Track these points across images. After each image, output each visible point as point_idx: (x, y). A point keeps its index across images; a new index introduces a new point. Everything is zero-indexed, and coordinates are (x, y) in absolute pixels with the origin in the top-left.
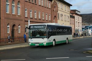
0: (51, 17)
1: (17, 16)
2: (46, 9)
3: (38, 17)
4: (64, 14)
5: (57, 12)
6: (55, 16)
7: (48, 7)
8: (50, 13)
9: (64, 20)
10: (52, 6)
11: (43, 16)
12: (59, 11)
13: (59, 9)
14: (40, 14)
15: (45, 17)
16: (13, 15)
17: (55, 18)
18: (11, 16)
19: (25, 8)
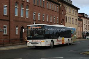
0: (59, 20)
1: (25, 19)
2: (54, 12)
3: (46, 20)
4: (71, 17)
5: (65, 15)
6: (63, 19)
7: (55, 10)
8: (58, 16)
9: (72, 23)
10: (60, 9)
11: (51, 19)
12: (66, 14)
13: (66, 12)
14: (47, 17)
15: (53, 19)
16: (22, 18)
17: (63, 21)
18: (20, 18)
19: (33, 11)
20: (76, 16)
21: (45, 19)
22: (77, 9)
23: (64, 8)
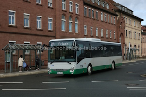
0: (117, 35)
1: (75, 34)
2: (110, 25)
3: (101, 35)
4: (133, 31)
5: (124, 28)
6: (122, 33)
7: (112, 23)
8: (116, 29)
9: (133, 38)
10: (118, 21)
11: (107, 33)
12: (126, 27)
13: (126, 25)
14: (102, 31)
15: (109, 34)
16: (70, 33)
17: (122, 36)
18: (68, 34)
19: (84, 25)
20: (138, 29)
21: (99, 34)
22: (140, 20)
23: (123, 19)
